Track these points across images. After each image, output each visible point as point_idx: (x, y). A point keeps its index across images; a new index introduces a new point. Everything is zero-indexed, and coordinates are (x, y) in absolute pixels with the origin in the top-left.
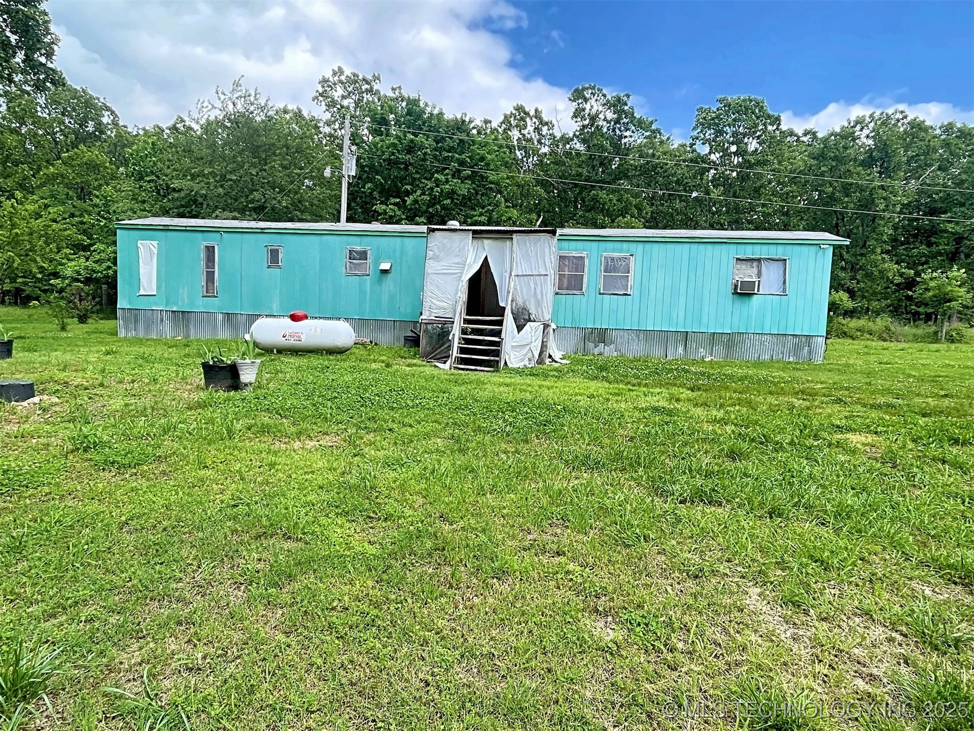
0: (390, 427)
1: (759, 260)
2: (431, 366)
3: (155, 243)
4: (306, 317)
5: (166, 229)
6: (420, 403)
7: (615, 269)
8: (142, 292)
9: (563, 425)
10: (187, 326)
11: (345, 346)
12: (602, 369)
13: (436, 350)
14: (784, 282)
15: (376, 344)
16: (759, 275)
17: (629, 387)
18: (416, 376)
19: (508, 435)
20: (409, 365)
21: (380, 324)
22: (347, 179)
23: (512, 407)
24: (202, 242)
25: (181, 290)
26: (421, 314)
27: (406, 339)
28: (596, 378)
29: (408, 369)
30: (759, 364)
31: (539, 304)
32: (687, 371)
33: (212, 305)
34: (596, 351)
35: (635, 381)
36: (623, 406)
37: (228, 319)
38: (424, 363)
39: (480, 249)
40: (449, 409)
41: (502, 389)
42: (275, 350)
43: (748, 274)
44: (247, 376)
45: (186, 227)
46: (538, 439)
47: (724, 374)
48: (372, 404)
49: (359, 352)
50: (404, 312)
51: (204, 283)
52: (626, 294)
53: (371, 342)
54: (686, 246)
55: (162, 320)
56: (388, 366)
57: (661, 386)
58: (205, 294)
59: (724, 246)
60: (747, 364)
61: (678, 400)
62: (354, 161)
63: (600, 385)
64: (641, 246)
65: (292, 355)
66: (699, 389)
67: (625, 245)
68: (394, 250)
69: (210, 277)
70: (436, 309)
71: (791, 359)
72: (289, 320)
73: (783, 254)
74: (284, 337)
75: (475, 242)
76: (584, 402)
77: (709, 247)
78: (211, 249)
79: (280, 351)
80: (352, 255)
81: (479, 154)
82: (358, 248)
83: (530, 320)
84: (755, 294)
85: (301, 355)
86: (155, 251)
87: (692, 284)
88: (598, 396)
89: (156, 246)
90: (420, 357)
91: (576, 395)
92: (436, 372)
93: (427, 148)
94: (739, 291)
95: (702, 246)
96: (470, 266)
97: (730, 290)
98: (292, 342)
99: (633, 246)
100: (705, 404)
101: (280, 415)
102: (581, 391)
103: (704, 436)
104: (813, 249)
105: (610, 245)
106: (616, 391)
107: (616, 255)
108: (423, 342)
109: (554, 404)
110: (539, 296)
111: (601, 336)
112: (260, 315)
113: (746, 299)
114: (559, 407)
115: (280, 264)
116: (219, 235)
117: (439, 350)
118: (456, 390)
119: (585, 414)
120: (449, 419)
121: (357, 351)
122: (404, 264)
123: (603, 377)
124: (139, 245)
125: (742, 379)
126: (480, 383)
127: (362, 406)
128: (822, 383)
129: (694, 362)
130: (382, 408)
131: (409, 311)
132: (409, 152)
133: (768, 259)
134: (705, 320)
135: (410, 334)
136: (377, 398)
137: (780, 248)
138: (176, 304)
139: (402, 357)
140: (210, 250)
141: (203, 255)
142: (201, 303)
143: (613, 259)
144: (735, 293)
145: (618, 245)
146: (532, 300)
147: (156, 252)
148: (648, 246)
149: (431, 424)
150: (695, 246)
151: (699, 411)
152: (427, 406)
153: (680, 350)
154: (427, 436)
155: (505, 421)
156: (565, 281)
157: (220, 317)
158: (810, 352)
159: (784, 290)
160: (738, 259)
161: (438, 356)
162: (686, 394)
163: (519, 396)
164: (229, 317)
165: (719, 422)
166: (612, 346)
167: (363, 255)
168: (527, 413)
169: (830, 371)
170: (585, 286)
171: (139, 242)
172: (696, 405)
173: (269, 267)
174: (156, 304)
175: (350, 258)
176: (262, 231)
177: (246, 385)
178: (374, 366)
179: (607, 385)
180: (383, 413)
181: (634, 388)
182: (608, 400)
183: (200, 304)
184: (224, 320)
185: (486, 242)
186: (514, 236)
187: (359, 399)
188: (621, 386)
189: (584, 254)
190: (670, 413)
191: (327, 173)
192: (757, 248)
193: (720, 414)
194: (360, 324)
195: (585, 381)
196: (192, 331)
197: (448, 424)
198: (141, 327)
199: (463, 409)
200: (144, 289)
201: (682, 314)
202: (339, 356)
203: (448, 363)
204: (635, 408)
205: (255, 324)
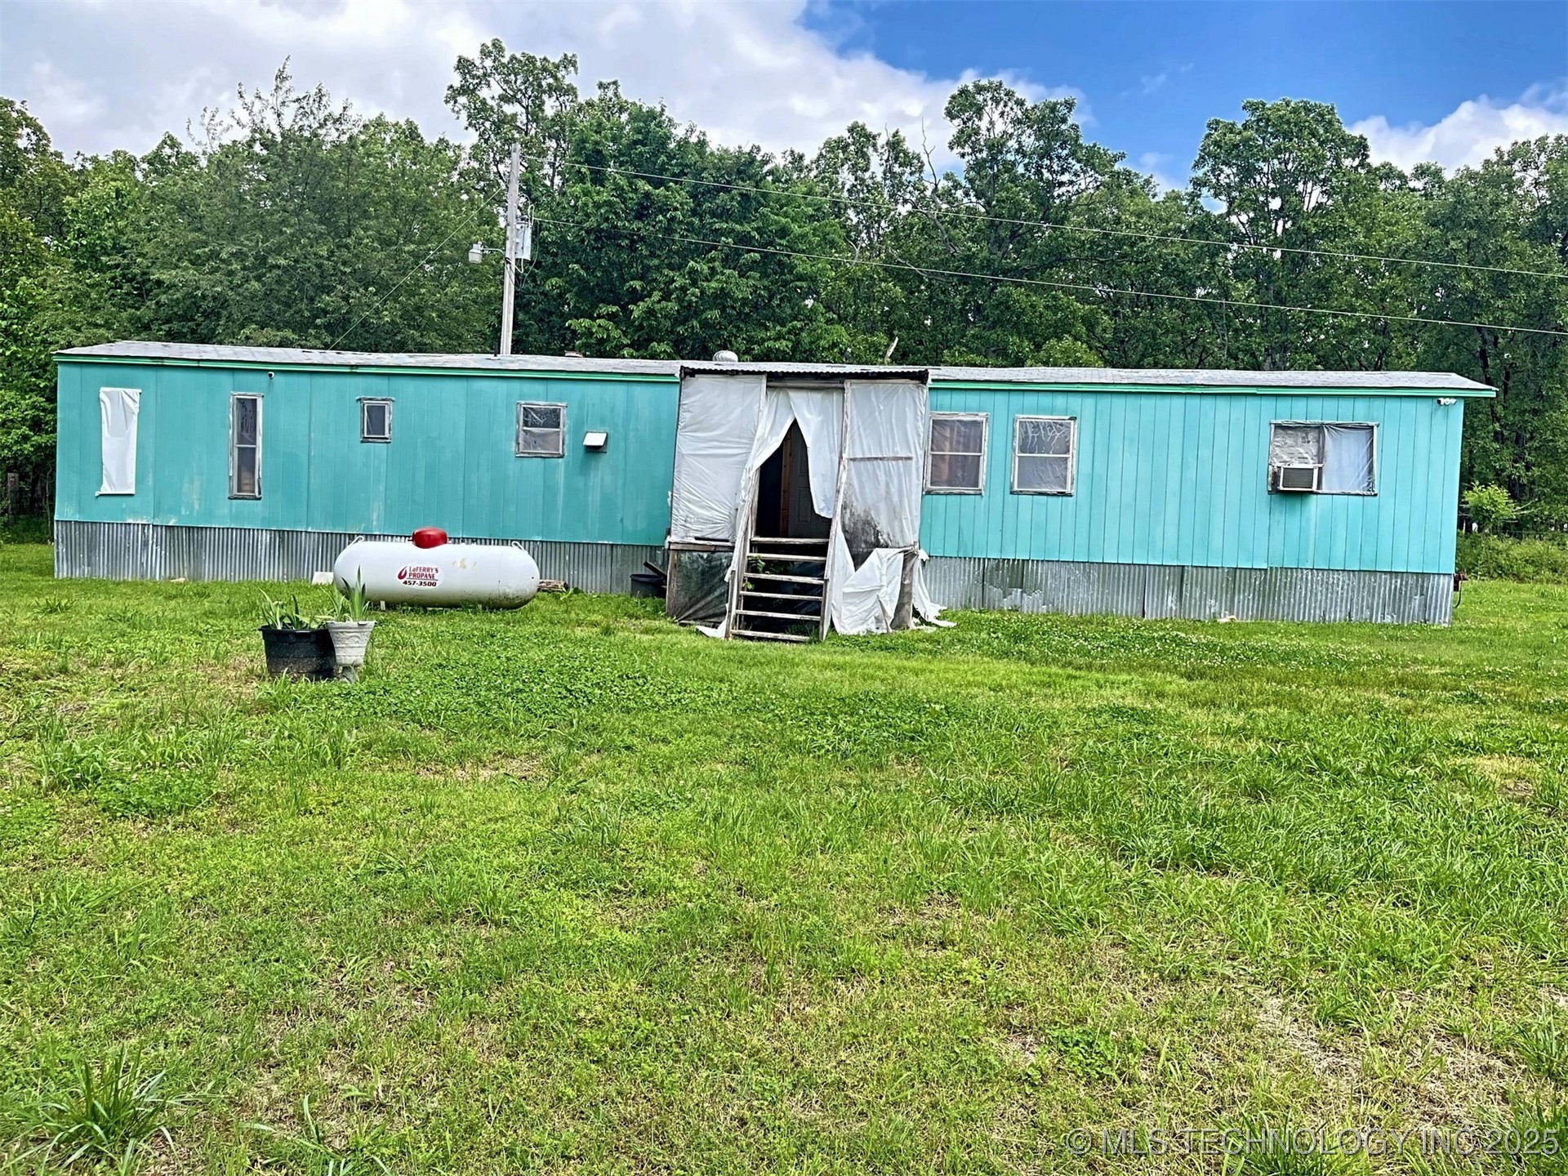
0: (628, 742)
1: (1319, 428)
2: (690, 632)
3: (135, 392)
4: (442, 539)
5: (158, 364)
6: (679, 700)
7: (1041, 446)
8: (106, 489)
9: (945, 739)
10: (197, 557)
11: (520, 593)
12: (1017, 637)
13: (698, 601)
14: (1370, 470)
15: (576, 591)
16: (1321, 456)
17: (1070, 670)
18: (664, 651)
19: (845, 756)
20: (646, 631)
21: (581, 551)
22: (514, 266)
23: (851, 706)
24: (230, 391)
25: (186, 486)
26: (669, 533)
27: (636, 580)
28: (1006, 654)
29: (645, 637)
30: (1323, 628)
31: (895, 514)
32: (1180, 642)
33: (252, 514)
34: (1006, 604)
35: (1081, 661)
36: (1057, 706)
37: (282, 540)
38: (675, 627)
39: (782, 410)
40: (734, 710)
41: (828, 674)
42: (383, 603)
43: (1298, 455)
44: (350, 650)
45: (199, 361)
46: (900, 763)
47: (1253, 649)
48: (590, 701)
49: (545, 606)
50: (632, 528)
51: (233, 472)
52: (1063, 494)
53: (567, 587)
54: (1178, 402)
55: (145, 544)
56: (607, 631)
57: (1130, 669)
58: (235, 492)
59: (1252, 403)
60: (1298, 628)
61: (1161, 695)
62: (529, 232)
63: (1013, 667)
64: (1090, 401)
65: (417, 612)
66: (1202, 676)
67: (1060, 401)
68: (612, 409)
69: (246, 459)
70: (698, 523)
71: (1388, 620)
72: (410, 546)
73: (1369, 416)
74: (400, 577)
75: (773, 395)
76: (983, 698)
77: (1222, 403)
78: (249, 407)
79: (391, 606)
80: (530, 417)
81: (777, 223)
82: (542, 404)
83: (878, 545)
84: (1312, 493)
85: (434, 612)
86: (135, 408)
87: (1191, 474)
88: (1010, 688)
89: (137, 398)
90: (667, 615)
91: (969, 684)
92: (700, 643)
93: (676, 209)
94: (1281, 488)
95: (1208, 403)
96: (764, 442)
97: (1264, 485)
98: (417, 588)
99: (1075, 402)
100: (1212, 703)
101: (419, 722)
102: (979, 678)
103: (1204, 759)
104: (1425, 407)
105: (1030, 400)
106: (1046, 679)
107: (1045, 418)
108: (672, 587)
109: (928, 702)
110: (896, 499)
111: (1016, 574)
112: (352, 537)
113: (1297, 503)
114: (938, 707)
115: (387, 435)
116: (265, 377)
117: (703, 603)
118: (742, 677)
119: (987, 720)
120: (734, 728)
121: (541, 604)
122: (632, 434)
123: (1020, 652)
124: (102, 396)
125: (1287, 657)
126: (785, 663)
127: (570, 706)
128: (1442, 665)
129: (1196, 625)
130: (608, 709)
131: (642, 525)
132: (640, 216)
133: (1337, 425)
134: (1216, 542)
135: (643, 571)
136: (597, 691)
137: (1361, 405)
138: (175, 511)
139: (630, 616)
140: (247, 409)
141: (231, 417)
142: (226, 511)
143: (1036, 426)
144: (1274, 491)
145: (1045, 400)
146: (882, 506)
147: (137, 411)
148: (1105, 401)
149: (703, 738)
150: (1196, 401)
151: (1200, 716)
152: (693, 705)
153: (1171, 601)
154: (696, 758)
155: (839, 731)
156: (945, 468)
157: (265, 537)
158: (1425, 606)
159: (1370, 485)
160: (1278, 427)
161: (701, 614)
162: (1179, 684)
163: (861, 686)
164: (284, 538)
165: (1234, 734)
166: (1037, 595)
167: (552, 418)
168: (878, 717)
169: (1462, 642)
170: (982, 477)
171: (103, 389)
172: (1194, 705)
173: (365, 440)
174: (135, 513)
175: (526, 424)
176: (353, 371)
177: (346, 668)
178: (579, 632)
179: (1027, 667)
180: (614, 719)
181: (1078, 673)
182: (1029, 694)
183: (224, 513)
184: (272, 543)
185: (792, 394)
186: (847, 384)
187: (564, 692)
188: (1054, 669)
189: (981, 417)
190: (1144, 718)
191: (475, 255)
192: (1315, 404)
193: (1239, 721)
194: (544, 551)
195: (986, 659)
196: (207, 568)
197: (732, 736)
198: (102, 559)
199: (759, 711)
200: (111, 483)
201: (1171, 532)
202: (508, 615)
203: (723, 627)
204: (1079, 709)
205: (344, 553)
